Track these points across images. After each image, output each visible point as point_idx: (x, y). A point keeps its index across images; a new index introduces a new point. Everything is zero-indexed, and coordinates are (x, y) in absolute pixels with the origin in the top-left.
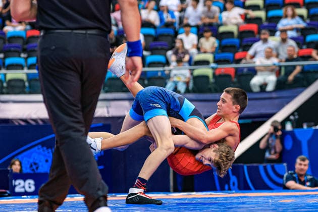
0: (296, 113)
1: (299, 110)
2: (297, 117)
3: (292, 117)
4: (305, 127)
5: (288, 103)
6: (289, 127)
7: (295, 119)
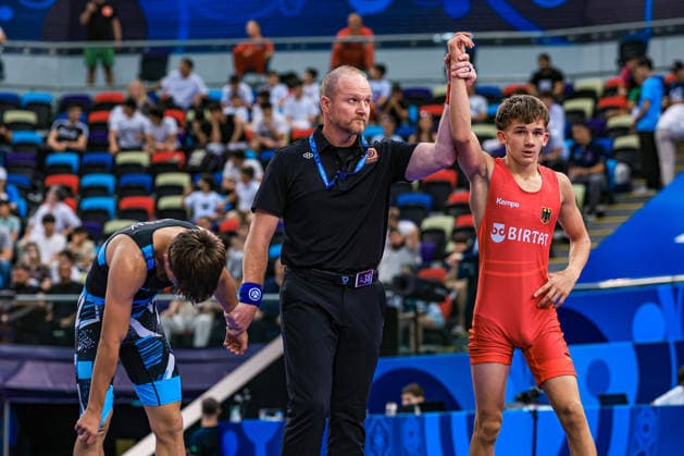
0: (246, 391)
1: (252, 385)
2: (248, 397)
3: (238, 398)
4: (263, 417)
5: (230, 370)
6: (236, 417)
7: (245, 401)
